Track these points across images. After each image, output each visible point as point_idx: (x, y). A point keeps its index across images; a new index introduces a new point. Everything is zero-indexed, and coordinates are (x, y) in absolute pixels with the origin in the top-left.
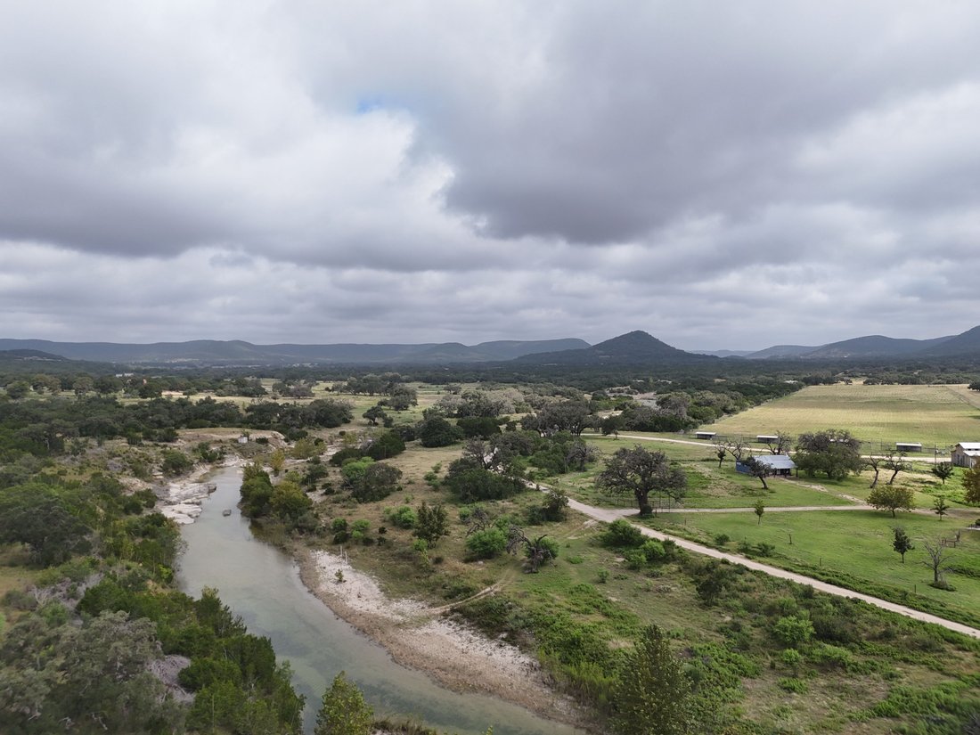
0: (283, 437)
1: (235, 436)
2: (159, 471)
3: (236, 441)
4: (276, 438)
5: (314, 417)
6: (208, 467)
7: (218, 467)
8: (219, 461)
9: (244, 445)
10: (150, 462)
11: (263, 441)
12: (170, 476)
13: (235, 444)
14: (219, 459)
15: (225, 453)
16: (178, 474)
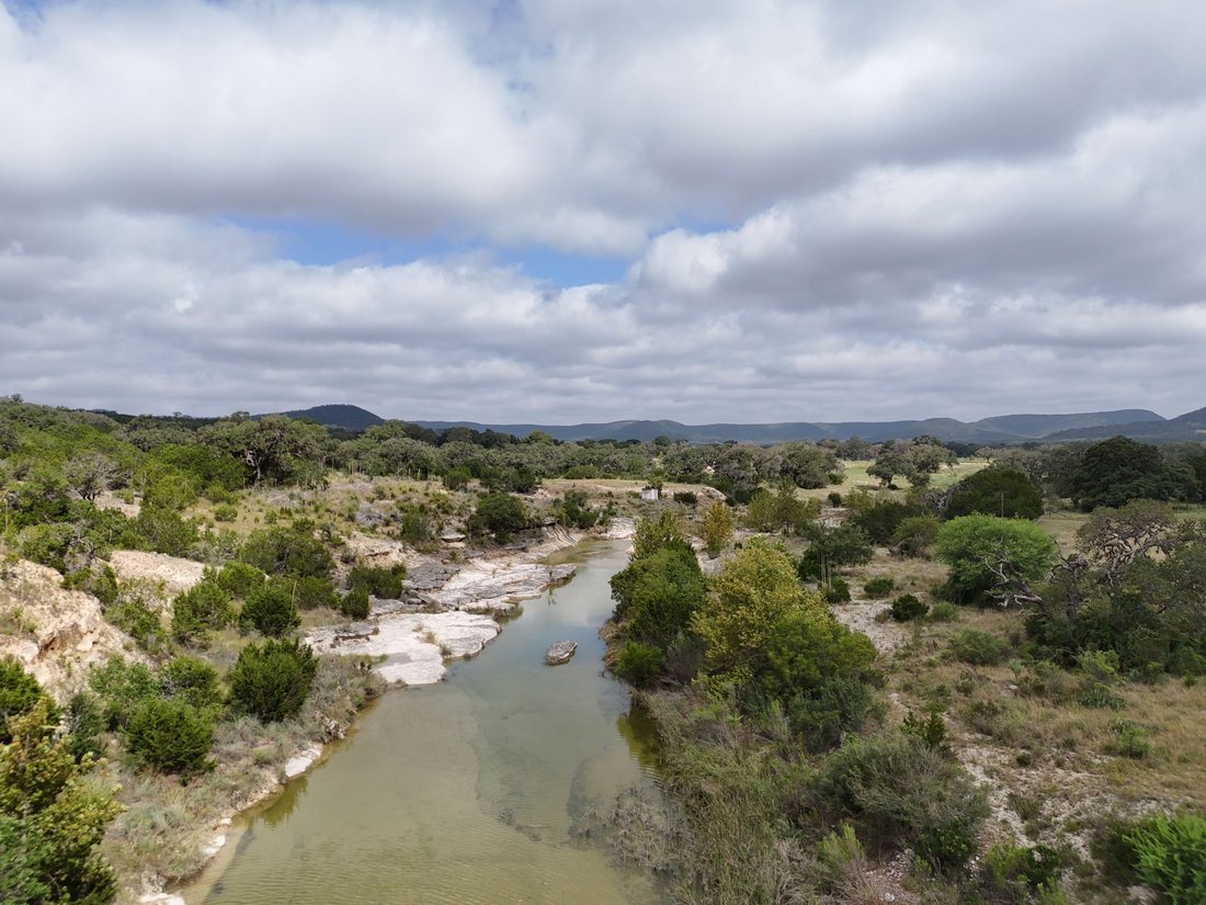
0: (724, 497)
1: (638, 490)
2: (459, 531)
3: (637, 496)
4: (710, 497)
5: (779, 468)
6: (577, 537)
7: (595, 539)
8: (601, 528)
9: (651, 503)
10: (446, 512)
11: (688, 499)
12: (482, 545)
13: (636, 501)
14: (601, 523)
15: (613, 514)
16: (500, 542)
